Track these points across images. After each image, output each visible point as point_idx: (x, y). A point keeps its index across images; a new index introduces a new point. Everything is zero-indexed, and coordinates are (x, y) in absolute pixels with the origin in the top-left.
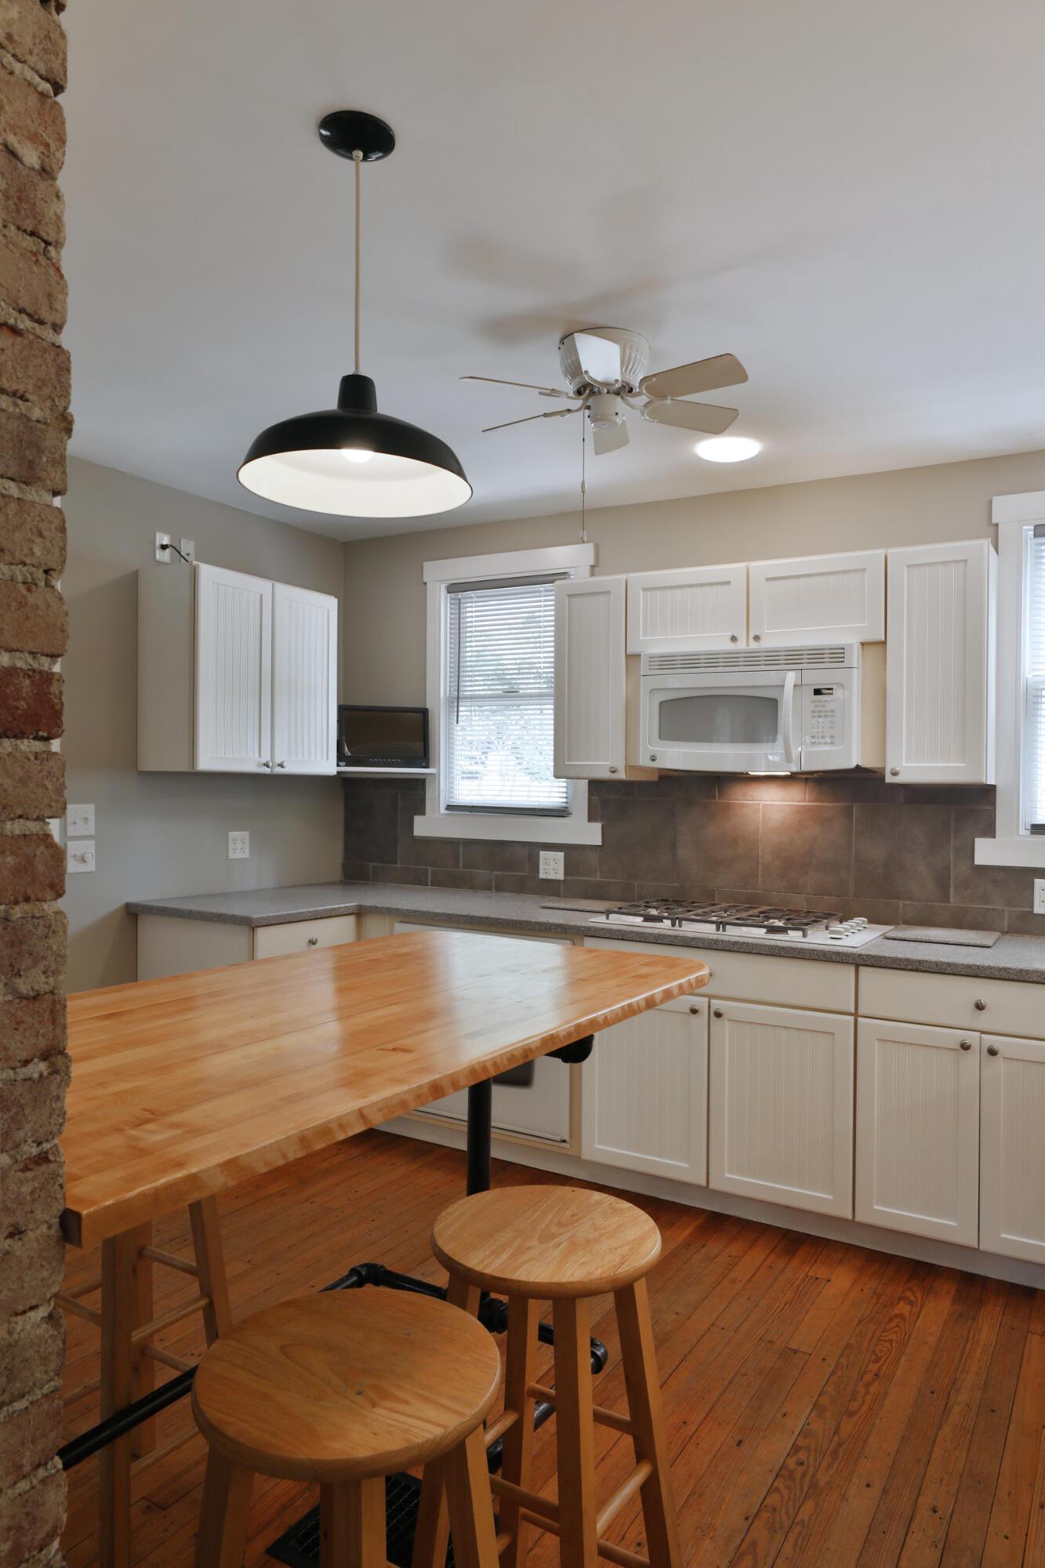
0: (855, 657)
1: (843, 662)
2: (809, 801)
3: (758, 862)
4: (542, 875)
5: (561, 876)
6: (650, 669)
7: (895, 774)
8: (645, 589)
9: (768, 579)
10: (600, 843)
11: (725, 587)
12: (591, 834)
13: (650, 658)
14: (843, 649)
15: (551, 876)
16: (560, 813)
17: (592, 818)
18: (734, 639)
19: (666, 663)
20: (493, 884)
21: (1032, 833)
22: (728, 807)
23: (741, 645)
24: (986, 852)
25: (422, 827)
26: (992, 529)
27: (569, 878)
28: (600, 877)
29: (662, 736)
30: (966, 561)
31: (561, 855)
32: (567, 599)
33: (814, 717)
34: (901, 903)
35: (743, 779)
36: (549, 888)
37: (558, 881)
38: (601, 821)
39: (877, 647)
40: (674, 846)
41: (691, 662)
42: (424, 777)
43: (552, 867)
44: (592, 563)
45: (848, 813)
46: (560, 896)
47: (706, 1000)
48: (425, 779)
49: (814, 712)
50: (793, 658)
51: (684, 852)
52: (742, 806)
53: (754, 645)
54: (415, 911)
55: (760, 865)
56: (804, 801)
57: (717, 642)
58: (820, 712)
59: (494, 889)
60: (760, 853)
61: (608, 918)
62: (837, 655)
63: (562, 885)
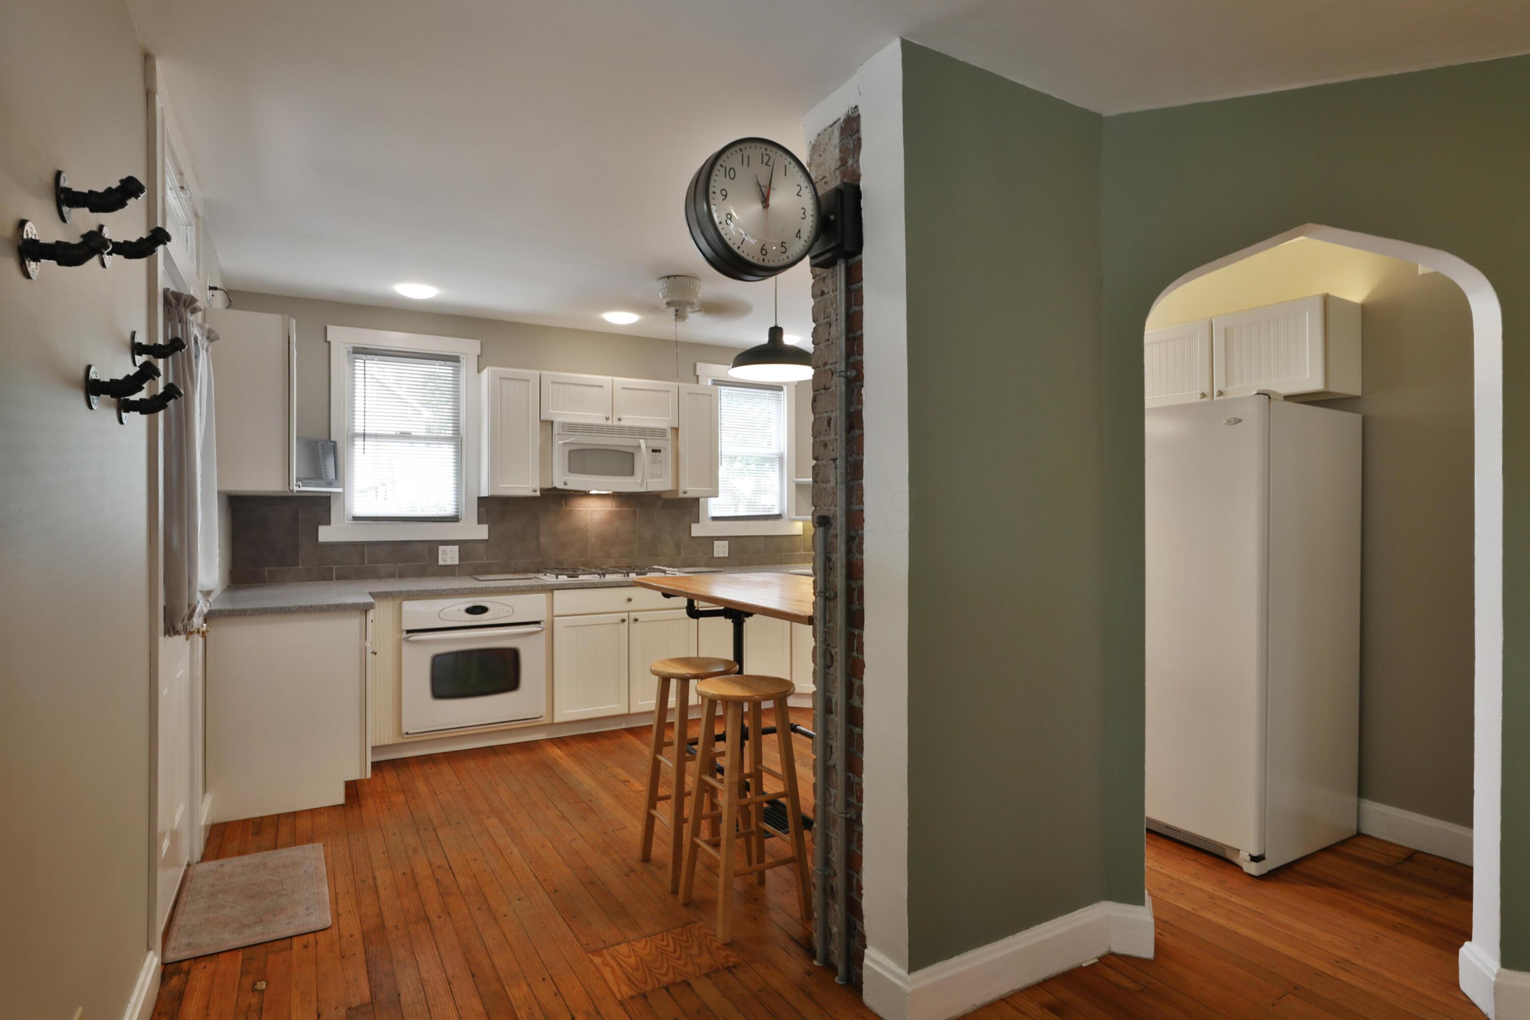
0: (669, 434)
1: (665, 437)
2: (615, 507)
3: (588, 543)
4: (441, 562)
5: (456, 562)
6: (563, 431)
7: (685, 492)
8: (553, 382)
9: (623, 388)
10: (486, 537)
11: (600, 389)
12: (482, 532)
13: (563, 424)
14: (665, 430)
15: (449, 562)
16: (454, 519)
17: (480, 522)
18: (607, 419)
19: (572, 428)
20: (397, 573)
21: (713, 520)
22: (570, 512)
23: (609, 423)
24: (697, 530)
25: (325, 534)
26: (695, 378)
27: (463, 563)
28: (486, 560)
29: (571, 470)
30: (711, 395)
31: (456, 548)
32: (499, 380)
33: (652, 463)
34: (660, 558)
35: (586, 494)
36: (448, 571)
37: (454, 566)
38: (487, 523)
39: (676, 430)
40: (538, 537)
41: (588, 429)
42: (329, 495)
43: (449, 556)
44: (479, 353)
45: (634, 513)
46: (455, 576)
47: (627, 614)
48: (330, 497)
49: (652, 461)
50: (643, 432)
51: (544, 540)
52: (579, 511)
53: (616, 423)
54: (425, 591)
55: (589, 545)
56: (612, 507)
57: (596, 418)
58: (655, 461)
59: (397, 577)
60: (589, 537)
61: (557, 578)
62: (661, 433)
63: (457, 569)
